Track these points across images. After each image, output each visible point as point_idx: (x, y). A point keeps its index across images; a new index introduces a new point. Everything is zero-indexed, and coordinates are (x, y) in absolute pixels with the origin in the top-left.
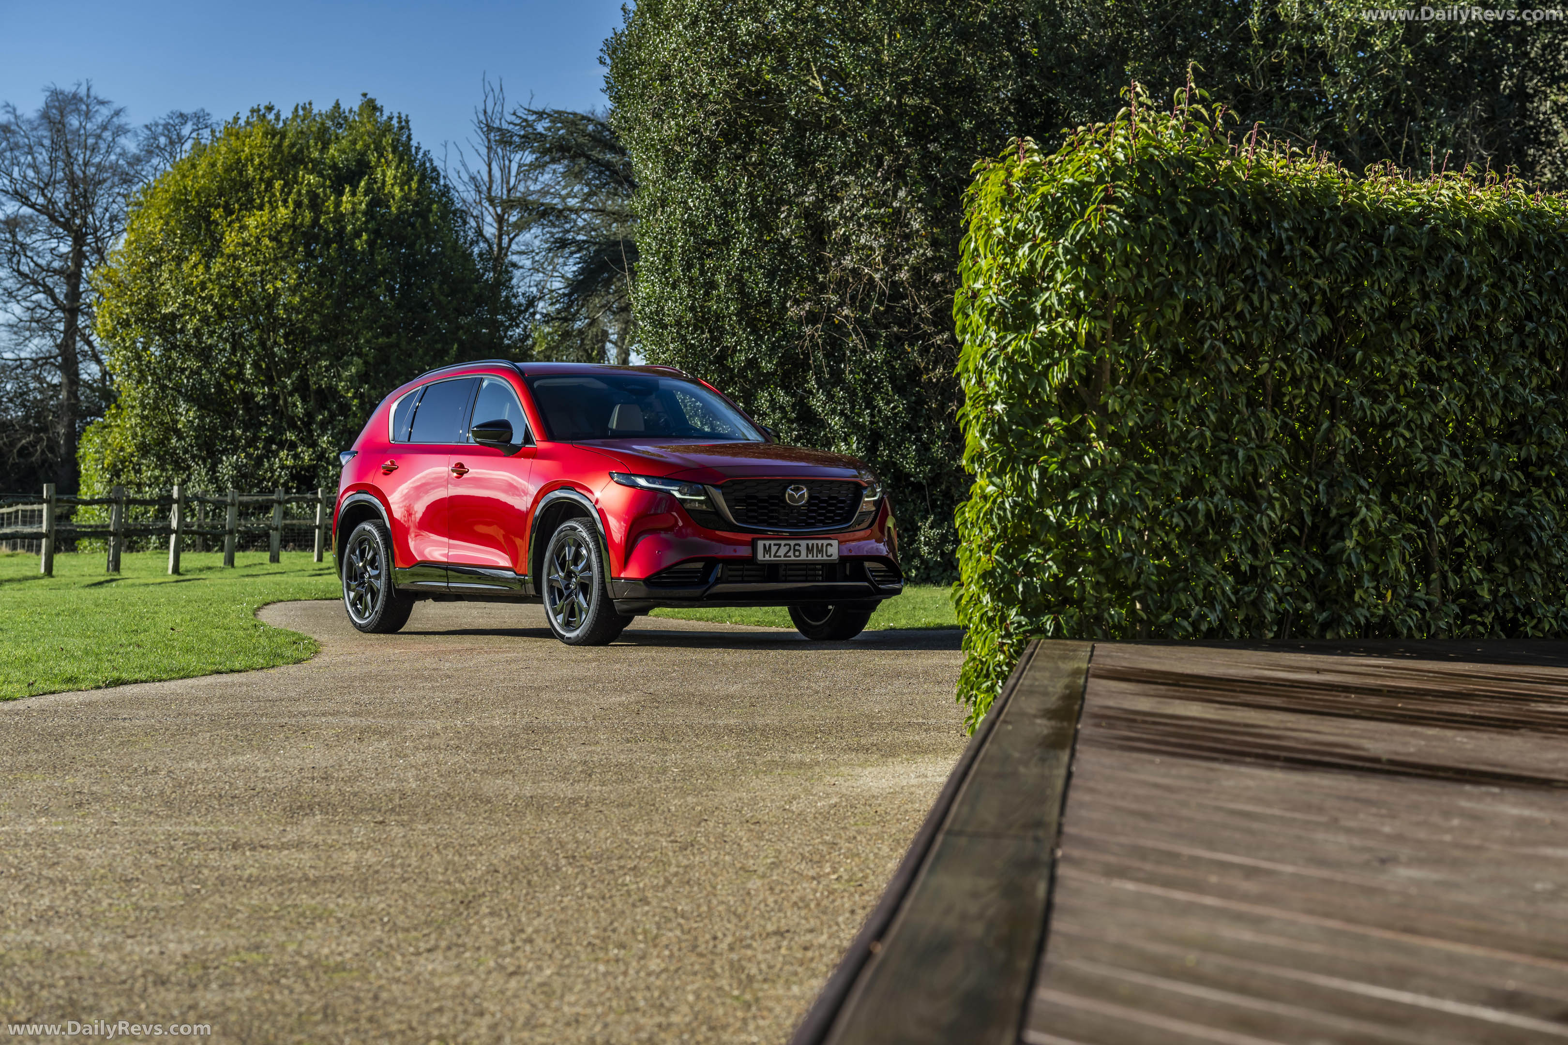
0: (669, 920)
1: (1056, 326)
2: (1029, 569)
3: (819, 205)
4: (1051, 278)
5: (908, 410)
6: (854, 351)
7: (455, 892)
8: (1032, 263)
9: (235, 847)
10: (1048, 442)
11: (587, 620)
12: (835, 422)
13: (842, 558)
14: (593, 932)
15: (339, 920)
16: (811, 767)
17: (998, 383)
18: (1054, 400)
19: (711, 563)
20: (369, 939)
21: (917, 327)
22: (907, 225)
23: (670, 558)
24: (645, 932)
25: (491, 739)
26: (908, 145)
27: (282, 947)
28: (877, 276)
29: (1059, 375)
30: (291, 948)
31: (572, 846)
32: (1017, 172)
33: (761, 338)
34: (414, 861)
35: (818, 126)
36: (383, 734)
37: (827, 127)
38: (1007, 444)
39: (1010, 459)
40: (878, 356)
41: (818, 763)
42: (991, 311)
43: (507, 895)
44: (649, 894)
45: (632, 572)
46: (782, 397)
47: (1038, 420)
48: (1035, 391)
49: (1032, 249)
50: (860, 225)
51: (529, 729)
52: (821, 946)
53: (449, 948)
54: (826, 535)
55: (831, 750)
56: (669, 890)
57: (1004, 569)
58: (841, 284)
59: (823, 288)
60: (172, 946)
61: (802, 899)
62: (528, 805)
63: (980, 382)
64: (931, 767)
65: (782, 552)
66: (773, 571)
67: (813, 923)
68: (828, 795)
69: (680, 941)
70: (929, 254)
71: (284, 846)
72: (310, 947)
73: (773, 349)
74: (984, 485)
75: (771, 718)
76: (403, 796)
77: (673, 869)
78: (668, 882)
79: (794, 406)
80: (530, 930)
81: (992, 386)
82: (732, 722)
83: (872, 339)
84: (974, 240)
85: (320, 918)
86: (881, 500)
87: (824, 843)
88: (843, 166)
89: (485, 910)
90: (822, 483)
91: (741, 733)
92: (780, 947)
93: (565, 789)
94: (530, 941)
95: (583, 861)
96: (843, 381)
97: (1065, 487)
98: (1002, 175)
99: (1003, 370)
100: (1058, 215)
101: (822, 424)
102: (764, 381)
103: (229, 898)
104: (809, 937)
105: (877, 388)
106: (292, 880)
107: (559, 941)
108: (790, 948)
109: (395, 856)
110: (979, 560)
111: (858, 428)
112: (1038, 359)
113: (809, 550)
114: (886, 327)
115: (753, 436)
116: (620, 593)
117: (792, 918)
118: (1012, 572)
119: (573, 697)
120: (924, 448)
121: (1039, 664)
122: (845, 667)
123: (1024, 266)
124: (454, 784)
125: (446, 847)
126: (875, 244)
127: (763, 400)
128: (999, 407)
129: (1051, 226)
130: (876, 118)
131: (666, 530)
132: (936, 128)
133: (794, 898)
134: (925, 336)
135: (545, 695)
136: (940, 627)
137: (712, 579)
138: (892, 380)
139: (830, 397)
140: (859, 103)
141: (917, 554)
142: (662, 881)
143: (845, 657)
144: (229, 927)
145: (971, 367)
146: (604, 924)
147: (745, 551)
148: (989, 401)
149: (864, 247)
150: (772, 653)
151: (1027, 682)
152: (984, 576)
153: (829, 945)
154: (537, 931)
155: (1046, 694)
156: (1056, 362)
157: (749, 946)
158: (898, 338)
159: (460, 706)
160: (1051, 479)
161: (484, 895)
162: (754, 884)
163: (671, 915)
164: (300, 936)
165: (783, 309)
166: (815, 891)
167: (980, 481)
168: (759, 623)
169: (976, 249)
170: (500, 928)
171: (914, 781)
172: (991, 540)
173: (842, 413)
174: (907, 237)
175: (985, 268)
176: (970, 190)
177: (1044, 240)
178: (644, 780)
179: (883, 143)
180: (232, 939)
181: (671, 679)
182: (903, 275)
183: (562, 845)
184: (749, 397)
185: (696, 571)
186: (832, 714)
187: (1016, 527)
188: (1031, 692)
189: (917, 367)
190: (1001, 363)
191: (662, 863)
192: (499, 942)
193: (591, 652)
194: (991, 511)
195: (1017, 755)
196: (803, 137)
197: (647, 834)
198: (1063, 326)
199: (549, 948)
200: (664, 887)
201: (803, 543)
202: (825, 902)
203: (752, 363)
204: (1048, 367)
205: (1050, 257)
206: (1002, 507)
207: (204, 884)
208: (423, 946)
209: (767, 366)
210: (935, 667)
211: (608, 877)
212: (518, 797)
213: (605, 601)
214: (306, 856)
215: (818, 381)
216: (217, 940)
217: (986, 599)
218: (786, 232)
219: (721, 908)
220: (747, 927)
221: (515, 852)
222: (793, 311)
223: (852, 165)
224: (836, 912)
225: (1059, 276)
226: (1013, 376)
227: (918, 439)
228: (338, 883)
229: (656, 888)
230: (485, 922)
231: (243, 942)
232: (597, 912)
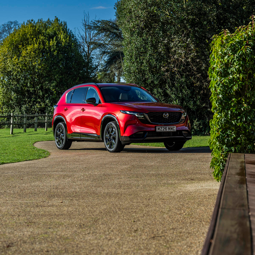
0: (145, 225)
1: (234, 76)
2: (228, 136)
3: (168, 43)
4: (233, 64)
5: (191, 93)
6: (177, 79)
7: (92, 218)
8: (228, 61)
9: (37, 206)
10: (232, 104)
11: (115, 146)
12: (173, 96)
13: (177, 130)
14: (128, 229)
15: (65, 226)
16: (174, 184)
17: (220, 90)
18: (234, 94)
19: (145, 132)
20: (73, 231)
21: (193, 72)
22: (190, 48)
23: (135, 131)
24: (140, 229)
25: (95, 178)
26: (190, 28)
27: (52, 233)
28: (183, 60)
29: (235, 88)
30: (55, 233)
31: (119, 206)
32: (224, 38)
33: (154, 76)
34: (81, 210)
35: (168, 24)
36: (69, 177)
37: (170, 24)
38: (222, 105)
39: (223, 109)
40: (183, 80)
41: (176, 183)
42: (218, 72)
43: (105, 219)
44: (140, 218)
45: (126, 135)
46: (160, 90)
47: (230, 99)
48: (229, 92)
49: (228, 57)
50: (179, 48)
51: (104, 175)
52: (184, 232)
53: (93, 233)
54: (173, 125)
55: (179, 180)
56: (145, 217)
57: (222, 136)
58: (174, 62)
59: (170, 63)
60: (26, 233)
61: (178, 220)
62: (107, 195)
63: (215, 90)
64: (204, 184)
65: (162, 129)
66: (161, 134)
67: (181, 226)
68: (180, 192)
69: (149, 231)
70: (196, 54)
71: (49, 206)
72: (59, 233)
73: (157, 78)
74: (216, 115)
75: (163, 171)
76: (76, 193)
77: (145, 212)
78: (144, 215)
79: (163, 92)
80: (112, 228)
81: (219, 91)
82: (154, 173)
83: (182, 76)
84: (214, 55)
85: (60, 225)
86: (186, 116)
87: (181, 205)
88: (174, 33)
89: (100, 223)
90: (172, 112)
91: (156, 176)
92: (174, 233)
93: (115, 191)
94: (112, 231)
95: (122, 210)
96: (175, 86)
97: (237, 115)
98: (221, 39)
99: (221, 87)
100: (234, 49)
101: (170, 97)
102: (155, 86)
103: (38, 220)
104: (181, 230)
105: (183, 88)
106: (52, 215)
107: (119, 231)
108: (176, 233)
109: (76, 209)
110: (216, 134)
111: (178, 97)
112: (230, 84)
113: (169, 129)
114: (185, 73)
115: (154, 101)
116: (123, 140)
117: (176, 225)
118: (224, 136)
119: (114, 166)
120: (195, 102)
121: (232, 160)
122: (179, 157)
123: (226, 61)
124: (88, 189)
125: (88, 206)
126: (182, 52)
127: (155, 91)
128: (220, 96)
129: (233, 51)
130: (182, 21)
131: (134, 124)
132: (197, 23)
133: (176, 219)
134: (195, 75)
135: (107, 166)
136: (201, 147)
137: (145, 136)
138: (187, 85)
139: (172, 90)
140: (178, 18)
141: (193, 128)
142: (142, 215)
143: (179, 154)
144: (39, 227)
145: (213, 86)
146: (130, 227)
147: (153, 129)
148: (218, 95)
149: (179, 53)
150: (160, 154)
151: (231, 165)
152: (217, 137)
153: (186, 232)
154: (114, 228)
155: (236, 168)
156: (234, 85)
157: (166, 232)
158: (188, 75)
159: (87, 169)
160: (233, 114)
161: (99, 219)
162: (165, 216)
163: (146, 224)
164: (56, 230)
165: (160, 68)
166: (180, 218)
167: (216, 114)
168: (156, 146)
169: (214, 57)
170: (105, 228)
171: (200, 188)
172: (219, 129)
173: (175, 94)
174: (190, 50)
175: (216, 62)
176: (212, 42)
177: (231, 55)
178: (134, 188)
179: (184, 27)
180: (40, 231)
181: (137, 161)
182: (189, 60)
183: (117, 205)
184: (151, 90)
185: (141, 134)
186: (177, 170)
187: (225, 126)
188: (232, 168)
189: (193, 82)
190: (221, 85)
191: (142, 210)
192: (105, 231)
193: (117, 154)
194: (219, 121)
195: (233, 186)
196: (164, 26)
197: (137, 202)
198: (236, 76)
199: (117, 233)
200: (143, 217)
201: (167, 127)
202: (183, 221)
203: (152, 82)
204: (232, 86)
205: (233, 59)
206: (221, 121)
207: (31, 216)
208: (86, 232)
209: (156, 82)
210: (201, 157)
211: (129, 214)
212: (104, 193)
213: (119, 142)
214: (54, 209)
215: (169, 86)
216: (36, 231)
217: (218, 143)
218: (160, 50)
219: (158, 222)
220: (165, 227)
221: (105, 208)
222: (163, 69)
223: (176, 33)
224: (186, 223)
225: (235, 63)
226: (224, 89)
227: (193, 100)
228: (63, 216)
229: (141, 217)
230: (101, 226)
231: (43, 231)
232: (128, 223)
